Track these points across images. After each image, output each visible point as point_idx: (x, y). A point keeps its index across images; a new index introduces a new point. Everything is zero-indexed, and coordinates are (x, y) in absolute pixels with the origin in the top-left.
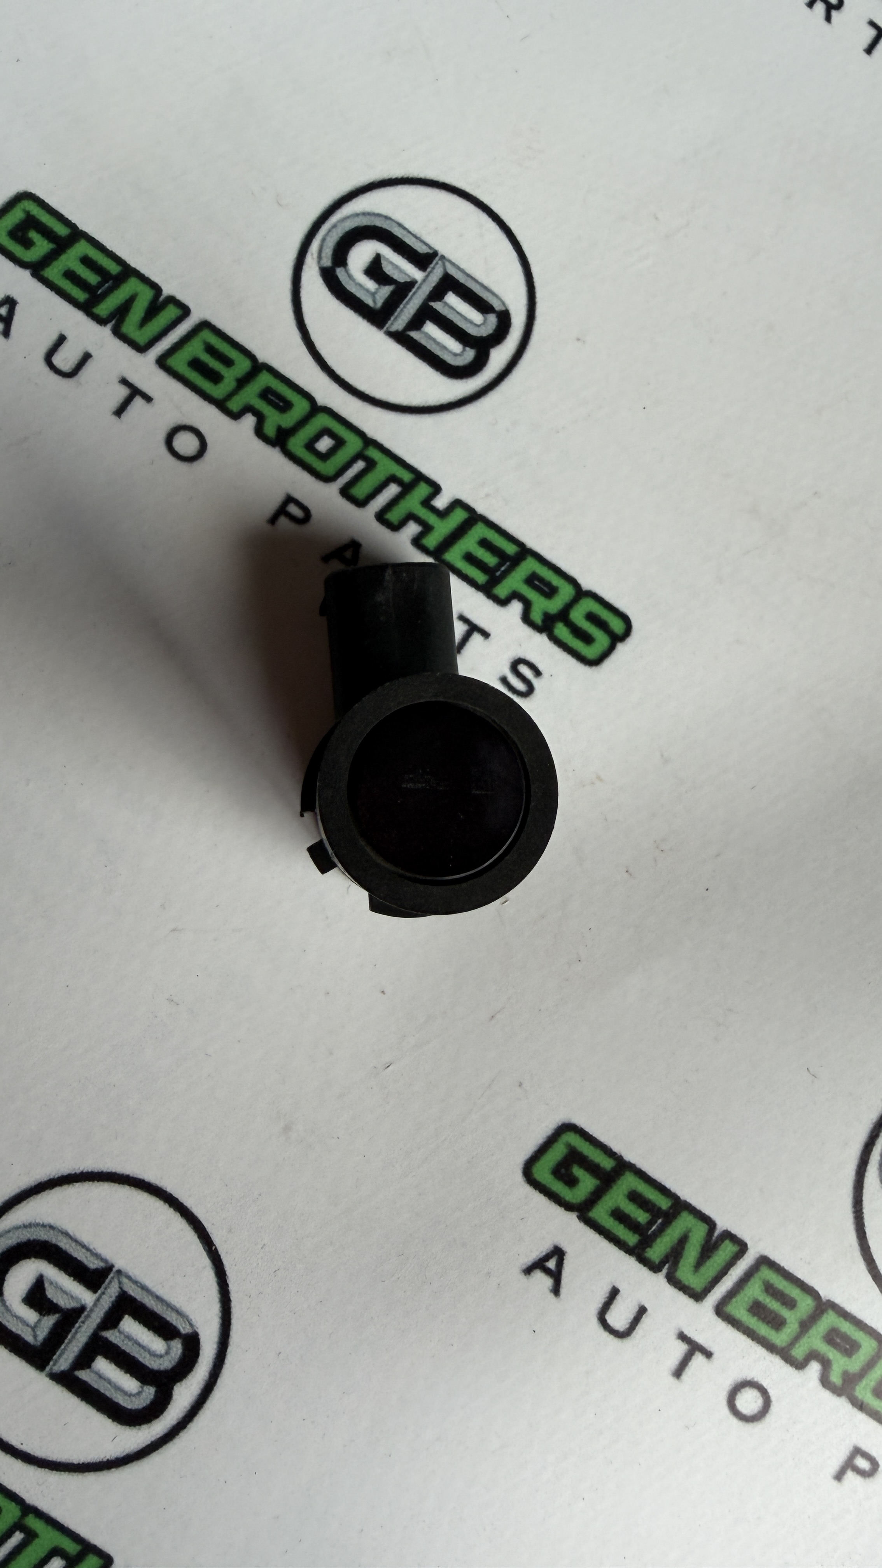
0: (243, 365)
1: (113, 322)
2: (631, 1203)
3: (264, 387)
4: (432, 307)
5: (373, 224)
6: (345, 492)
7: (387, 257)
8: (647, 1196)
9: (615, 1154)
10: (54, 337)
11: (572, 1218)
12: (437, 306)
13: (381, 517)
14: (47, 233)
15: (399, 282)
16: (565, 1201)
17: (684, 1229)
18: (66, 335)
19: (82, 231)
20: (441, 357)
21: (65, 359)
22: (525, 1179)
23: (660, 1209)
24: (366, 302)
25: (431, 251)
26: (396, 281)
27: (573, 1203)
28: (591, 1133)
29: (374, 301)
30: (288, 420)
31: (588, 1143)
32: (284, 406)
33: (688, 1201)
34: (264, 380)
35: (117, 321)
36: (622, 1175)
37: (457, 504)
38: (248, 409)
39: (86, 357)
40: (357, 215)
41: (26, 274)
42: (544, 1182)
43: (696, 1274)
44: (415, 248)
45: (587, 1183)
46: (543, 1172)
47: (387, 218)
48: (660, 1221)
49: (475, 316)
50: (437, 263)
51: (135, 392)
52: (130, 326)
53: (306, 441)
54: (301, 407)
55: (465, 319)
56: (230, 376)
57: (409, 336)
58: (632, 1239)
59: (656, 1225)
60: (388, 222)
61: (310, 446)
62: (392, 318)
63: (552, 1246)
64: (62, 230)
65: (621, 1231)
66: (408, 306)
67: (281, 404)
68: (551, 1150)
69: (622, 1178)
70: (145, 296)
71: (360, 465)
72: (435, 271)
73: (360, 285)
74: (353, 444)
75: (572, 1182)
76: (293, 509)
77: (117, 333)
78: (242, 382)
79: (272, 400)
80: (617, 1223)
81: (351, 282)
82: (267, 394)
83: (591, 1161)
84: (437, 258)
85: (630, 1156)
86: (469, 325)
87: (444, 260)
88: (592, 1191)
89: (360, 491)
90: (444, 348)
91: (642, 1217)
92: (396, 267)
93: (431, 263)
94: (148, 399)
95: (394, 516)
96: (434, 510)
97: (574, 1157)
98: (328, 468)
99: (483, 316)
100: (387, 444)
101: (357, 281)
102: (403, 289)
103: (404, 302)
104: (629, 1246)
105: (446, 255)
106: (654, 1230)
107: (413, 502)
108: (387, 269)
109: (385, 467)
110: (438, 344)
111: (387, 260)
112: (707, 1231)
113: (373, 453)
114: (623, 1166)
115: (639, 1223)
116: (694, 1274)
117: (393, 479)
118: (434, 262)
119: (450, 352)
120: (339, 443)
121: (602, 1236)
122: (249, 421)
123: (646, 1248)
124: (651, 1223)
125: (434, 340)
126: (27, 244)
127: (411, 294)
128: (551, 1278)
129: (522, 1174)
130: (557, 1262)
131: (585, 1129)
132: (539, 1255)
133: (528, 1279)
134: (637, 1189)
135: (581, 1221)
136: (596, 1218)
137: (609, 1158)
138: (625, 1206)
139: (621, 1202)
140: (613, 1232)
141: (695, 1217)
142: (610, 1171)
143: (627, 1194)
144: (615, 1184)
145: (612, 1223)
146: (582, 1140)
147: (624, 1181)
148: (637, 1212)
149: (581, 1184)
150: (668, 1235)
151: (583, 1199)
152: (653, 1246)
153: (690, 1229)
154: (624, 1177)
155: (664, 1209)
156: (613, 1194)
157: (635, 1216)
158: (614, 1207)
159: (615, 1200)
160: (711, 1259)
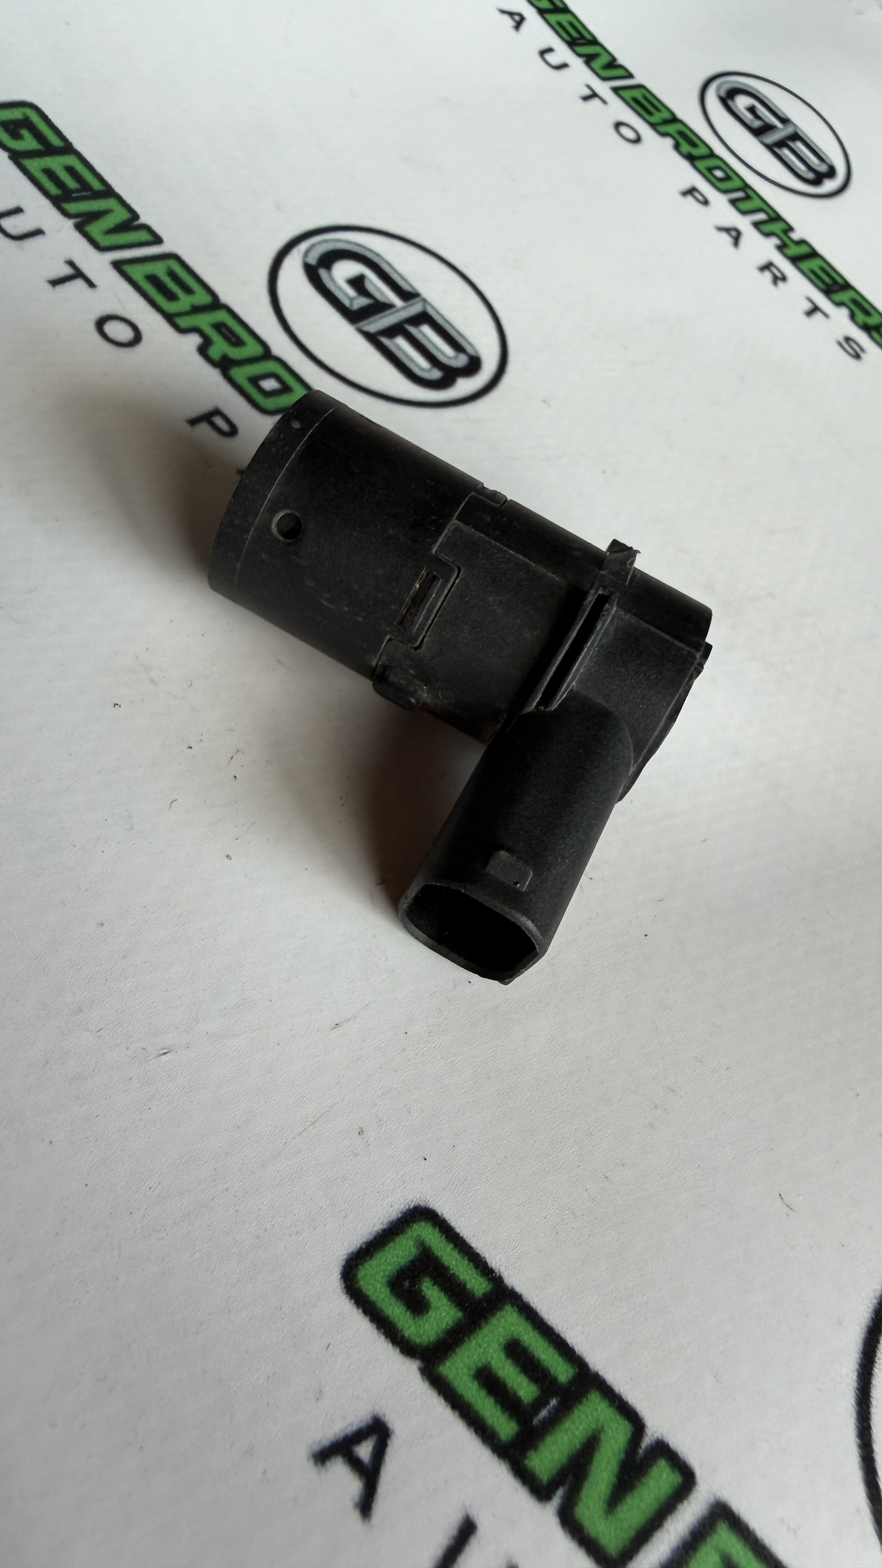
1: (82, 222)
3: (219, 321)
4: (406, 328)
5: (364, 254)
7: (371, 279)
8: (536, 1354)
10: (10, 206)
11: (411, 1370)
12: (411, 329)
15: (379, 301)
16: (403, 1337)
17: (593, 1426)
20: (406, 364)
22: (343, 1286)
23: (554, 1380)
24: (343, 302)
25: (414, 291)
26: (375, 298)
27: (415, 1342)
28: (458, 1230)
29: (351, 304)
31: (451, 1246)
33: (601, 1373)
34: (221, 316)
36: (500, 1309)
39: (38, 232)
40: (349, 242)
41: (4, 154)
42: (373, 1298)
43: (609, 1516)
44: (399, 284)
47: (377, 255)
48: (553, 1402)
49: (446, 349)
50: (417, 302)
51: (79, 275)
54: (255, 350)
55: (437, 348)
57: (379, 339)
59: (548, 1407)
60: (378, 257)
62: (366, 322)
63: (371, 1416)
66: (383, 320)
68: (392, 1244)
69: (499, 1314)
72: (414, 305)
73: (340, 289)
74: (298, 392)
76: (219, 422)
78: (198, 309)
79: (224, 333)
80: (483, 1393)
81: (332, 283)
82: (220, 327)
83: (453, 1274)
84: (419, 298)
85: (514, 1280)
86: (440, 354)
87: (425, 302)
88: (448, 1327)
90: (413, 361)
92: (378, 289)
93: (412, 299)
94: (92, 285)
99: (455, 353)
101: (337, 284)
103: (380, 315)
104: (499, 1440)
105: (427, 299)
106: (545, 1418)
108: (370, 287)
110: (406, 356)
111: (371, 282)
112: (629, 1435)
116: (607, 1518)
118: (415, 299)
119: (417, 365)
120: (285, 388)
122: (198, 340)
124: (539, 1403)
125: (403, 352)
127: (388, 312)
128: (361, 1478)
129: (340, 1276)
130: (374, 1447)
131: (449, 1222)
132: (346, 1428)
133: (319, 1473)
134: (521, 1338)
135: (424, 1377)
136: (451, 1377)
137: (481, 1277)
138: (499, 1364)
139: (495, 1356)
140: (475, 1408)
141: (611, 1406)
142: (480, 1300)
143: (505, 1344)
144: (487, 1323)
145: (474, 1392)
146: (443, 1239)
147: (503, 1320)
148: (519, 1380)
149: (432, 1313)
150: (566, 1431)
151: (431, 1339)
152: (541, 1448)
153: (602, 1427)
154: (502, 1314)
155: (562, 1383)
156: (483, 1340)
157: (515, 1387)
158: (482, 1363)
159: (484, 1352)
160: (636, 1493)
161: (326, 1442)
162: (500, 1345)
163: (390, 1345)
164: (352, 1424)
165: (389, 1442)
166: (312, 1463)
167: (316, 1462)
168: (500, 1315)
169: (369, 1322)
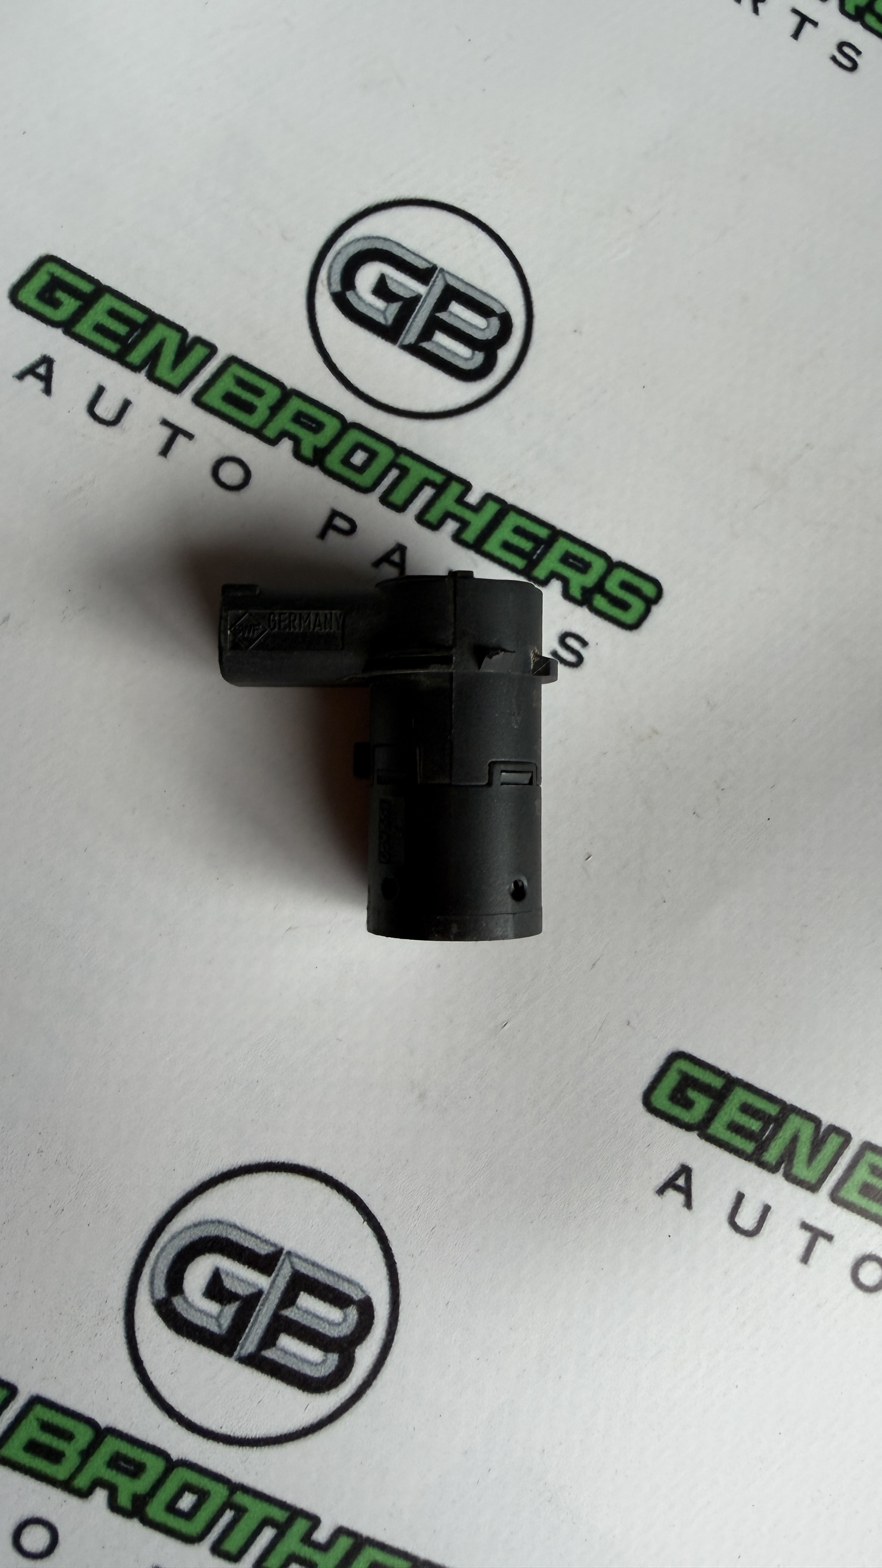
0: (272, 394)
1: (147, 368)
2: (743, 1115)
3: (295, 411)
4: (438, 317)
5: (374, 247)
6: (385, 500)
7: (391, 276)
8: (757, 1106)
9: (723, 1072)
10: (93, 389)
11: (693, 1136)
12: (443, 316)
13: (420, 518)
14: (73, 292)
15: (406, 298)
16: (685, 1123)
17: (794, 1130)
18: (104, 386)
19: (105, 286)
20: (454, 363)
21: (105, 408)
22: (646, 1109)
23: (770, 1116)
24: (377, 320)
25: (430, 266)
26: (402, 297)
27: (691, 1123)
28: (698, 1057)
29: (385, 318)
30: (322, 439)
31: (697, 1067)
32: (316, 427)
33: (794, 1104)
34: (295, 405)
35: (149, 367)
36: (733, 1090)
37: (488, 497)
38: (284, 434)
39: (126, 404)
40: (358, 240)
41: (58, 332)
42: (663, 1109)
43: (810, 1168)
44: (415, 265)
45: (702, 1103)
46: (661, 1099)
47: (385, 239)
48: (771, 1126)
49: (478, 320)
50: (437, 277)
51: (176, 431)
52: (163, 369)
53: (342, 457)
54: (332, 426)
55: (471, 325)
56: (262, 405)
57: (421, 347)
58: (749, 1147)
59: (769, 1130)
60: (387, 243)
61: (346, 461)
62: (404, 332)
63: (679, 1165)
64: (86, 287)
65: (738, 1141)
66: (417, 319)
67: (314, 425)
68: (665, 1078)
69: (733, 1093)
70: (173, 340)
71: (394, 473)
72: (436, 283)
73: (370, 306)
74: (385, 455)
75: (688, 1104)
76: (339, 522)
77: (152, 378)
78: (275, 409)
79: (305, 423)
80: (734, 1134)
81: (361, 304)
82: (299, 418)
83: (702, 1082)
84: (437, 272)
85: (737, 1073)
86: (474, 330)
87: (443, 273)
88: (708, 1109)
89: (398, 497)
90: (455, 354)
91: (755, 1125)
92: (401, 284)
93: (432, 277)
94: (190, 436)
95: (433, 516)
96: (468, 506)
97: (687, 1081)
98: (365, 480)
99: (487, 321)
100: (417, 451)
101: (366, 302)
102: (410, 305)
103: (413, 316)
104: (747, 1154)
105: (445, 268)
106: (768, 1135)
107: (447, 502)
108: (393, 287)
109: (418, 472)
110: (449, 351)
111: (392, 279)
112: (813, 1128)
113: (404, 460)
114: (732, 1083)
115: (753, 1131)
116: (807, 1168)
117: (426, 482)
118: (435, 276)
119: (461, 357)
120: (372, 455)
121: (722, 1149)
122: (286, 445)
123: (762, 1153)
124: (763, 1130)
125: (445, 348)
126: (56, 304)
127: (418, 307)
128: (682, 1194)
129: (642, 1105)
130: (685, 1179)
131: (692, 1055)
132: (669, 1175)
133: (662, 1199)
134: (748, 1102)
135: (702, 1138)
136: (715, 1133)
137: (718, 1078)
138: (739, 1118)
139: (735, 1115)
140: (732, 1143)
141: (802, 1117)
142: (721, 1089)
143: (740, 1107)
144: (727, 1100)
145: (729, 1136)
146: (692, 1065)
147: (735, 1096)
148: (751, 1122)
149: (696, 1105)
150: (780, 1138)
151: (700, 1118)
152: (769, 1150)
153: (799, 1129)
155: (774, 1116)
156: (727, 1109)
157: (749, 1126)
158: (730, 1121)
159: (729, 1115)
160: (821, 1153)
161: (661, 1185)
162: (737, 1109)
163: (678, 1129)
164: (671, 1173)
165: (692, 1174)
166: (657, 1195)
169: (665, 1122)
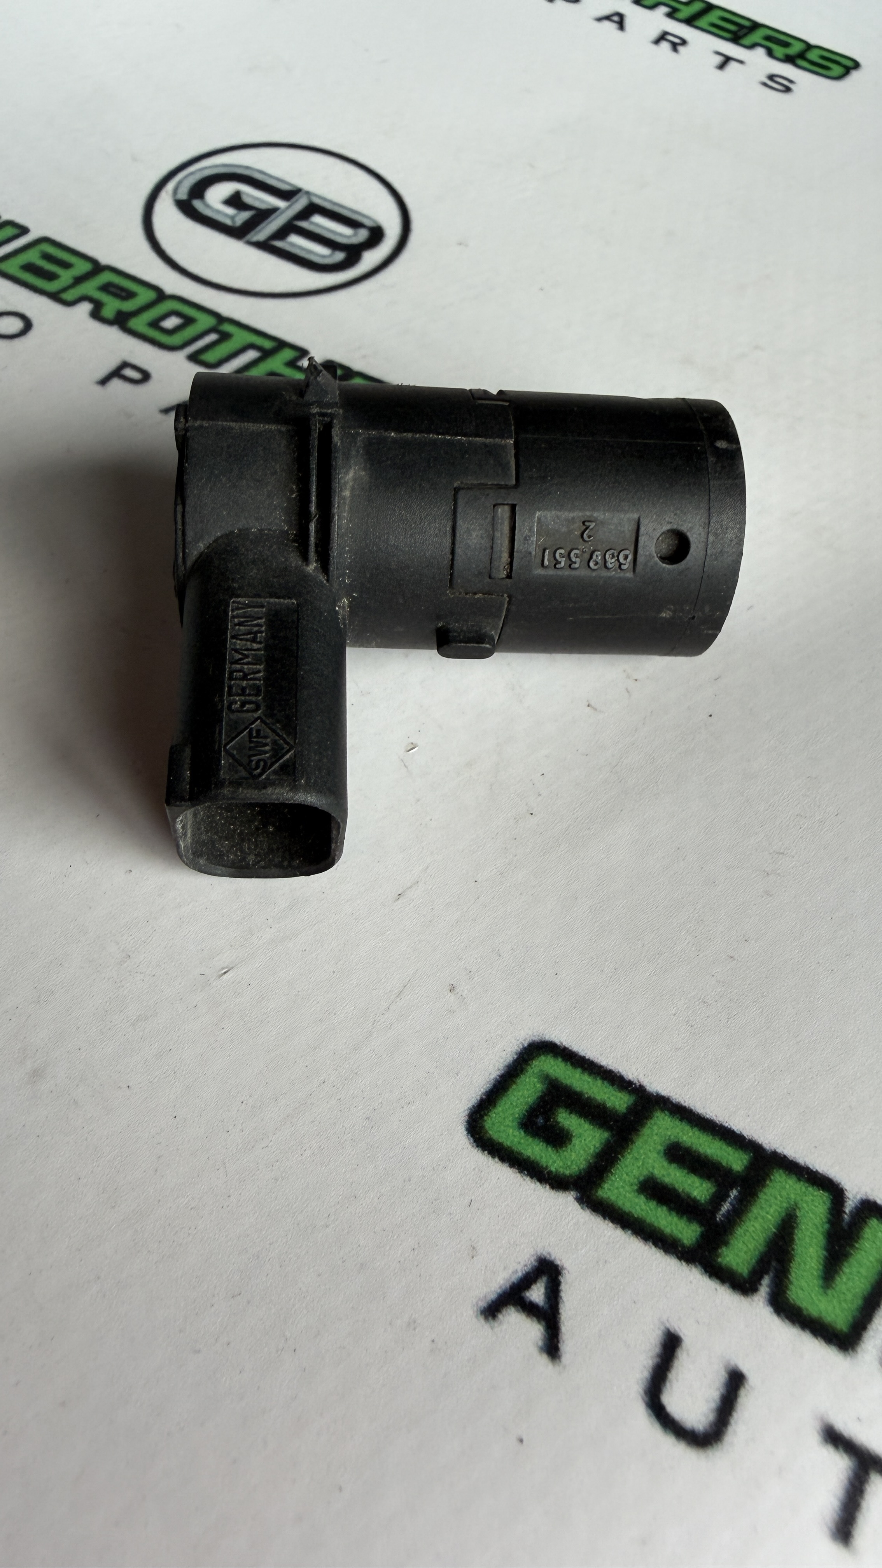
4: (297, 224)
5: (232, 172)
8: (701, 1151)
11: (567, 1201)
12: (304, 224)
15: (260, 209)
16: (550, 1172)
20: (310, 259)
22: (472, 1141)
23: (728, 1172)
24: (226, 222)
25: (294, 188)
26: (256, 208)
27: (564, 1174)
28: (582, 1054)
29: (234, 221)
31: (579, 1070)
33: (779, 1150)
36: (648, 1118)
40: (216, 166)
42: (507, 1143)
44: (279, 187)
47: (248, 168)
48: (734, 1193)
49: (343, 229)
50: (301, 196)
55: (334, 232)
57: (272, 244)
59: (729, 1201)
62: (253, 233)
63: (533, 1259)
66: (269, 225)
68: (514, 1087)
69: (649, 1123)
72: (300, 201)
73: (218, 211)
80: (653, 1204)
81: (210, 210)
83: (589, 1098)
84: (301, 193)
85: (656, 1084)
86: (339, 237)
87: (309, 194)
88: (597, 1151)
90: (313, 253)
92: (258, 199)
93: (295, 196)
99: (354, 230)
100: (245, 320)
101: (214, 209)
102: (265, 213)
103: (265, 223)
104: (683, 1246)
105: (311, 191)
106: (727, 1211)
108: (247, 200)
110: (304, 249)
111: (247, 194)
112: (828, 1204)
116: (824, 1293)
118: (298, 196)
119: (318, 255)
121: (629, 1232)
124: (718, 1198)
125: (298, 246)
127: (274, 216)
128: (539, 1321)
129: (465, 1132)
130: (546, 1288)
131: (570, 1048)
132: (511, 1278)
133: (492, 1328)
134: (680, 1140)
135: (584, 1206)
136: (613, 1198)
137: (620, 1092)
138: (663, 1173)
139: (656, 1165)
140: (648, 1221)
141: (799, 1180)
142: (625, 1116)
143: (665, 1150)
144: (638, 1135)
145: (644, 1207)
146: (569, 1067)
147: (655, 1128)
148: (689, 1182)
149: (575, 1141)
150: (756, 1218)
151: (582, 1167)
152: (732, 1242)
153: (796, 1204)
154: (652, 1121)
155: (738, 1172)
156: (638, 1153)
157: (687, 1189)
158: (644, 1176)
159: (643, 1164)
160: (853, 1261)
161: (493, 1296)
162: (658, 1153)
163: (538, 1183)
164: (516, 1272)
165: (562, 1279)
166: (482, 1320)
167: (486, 1318)
168: (651, 1124)
169: (509, 1168)
